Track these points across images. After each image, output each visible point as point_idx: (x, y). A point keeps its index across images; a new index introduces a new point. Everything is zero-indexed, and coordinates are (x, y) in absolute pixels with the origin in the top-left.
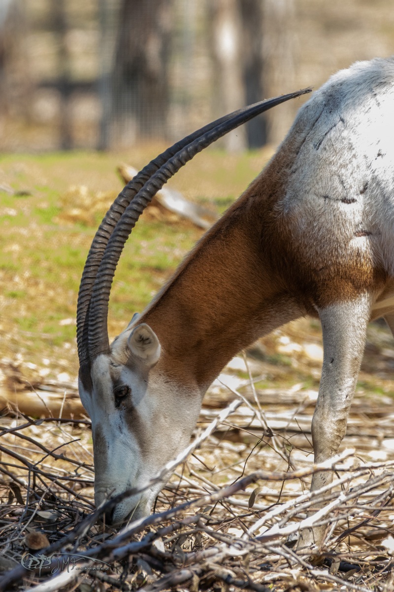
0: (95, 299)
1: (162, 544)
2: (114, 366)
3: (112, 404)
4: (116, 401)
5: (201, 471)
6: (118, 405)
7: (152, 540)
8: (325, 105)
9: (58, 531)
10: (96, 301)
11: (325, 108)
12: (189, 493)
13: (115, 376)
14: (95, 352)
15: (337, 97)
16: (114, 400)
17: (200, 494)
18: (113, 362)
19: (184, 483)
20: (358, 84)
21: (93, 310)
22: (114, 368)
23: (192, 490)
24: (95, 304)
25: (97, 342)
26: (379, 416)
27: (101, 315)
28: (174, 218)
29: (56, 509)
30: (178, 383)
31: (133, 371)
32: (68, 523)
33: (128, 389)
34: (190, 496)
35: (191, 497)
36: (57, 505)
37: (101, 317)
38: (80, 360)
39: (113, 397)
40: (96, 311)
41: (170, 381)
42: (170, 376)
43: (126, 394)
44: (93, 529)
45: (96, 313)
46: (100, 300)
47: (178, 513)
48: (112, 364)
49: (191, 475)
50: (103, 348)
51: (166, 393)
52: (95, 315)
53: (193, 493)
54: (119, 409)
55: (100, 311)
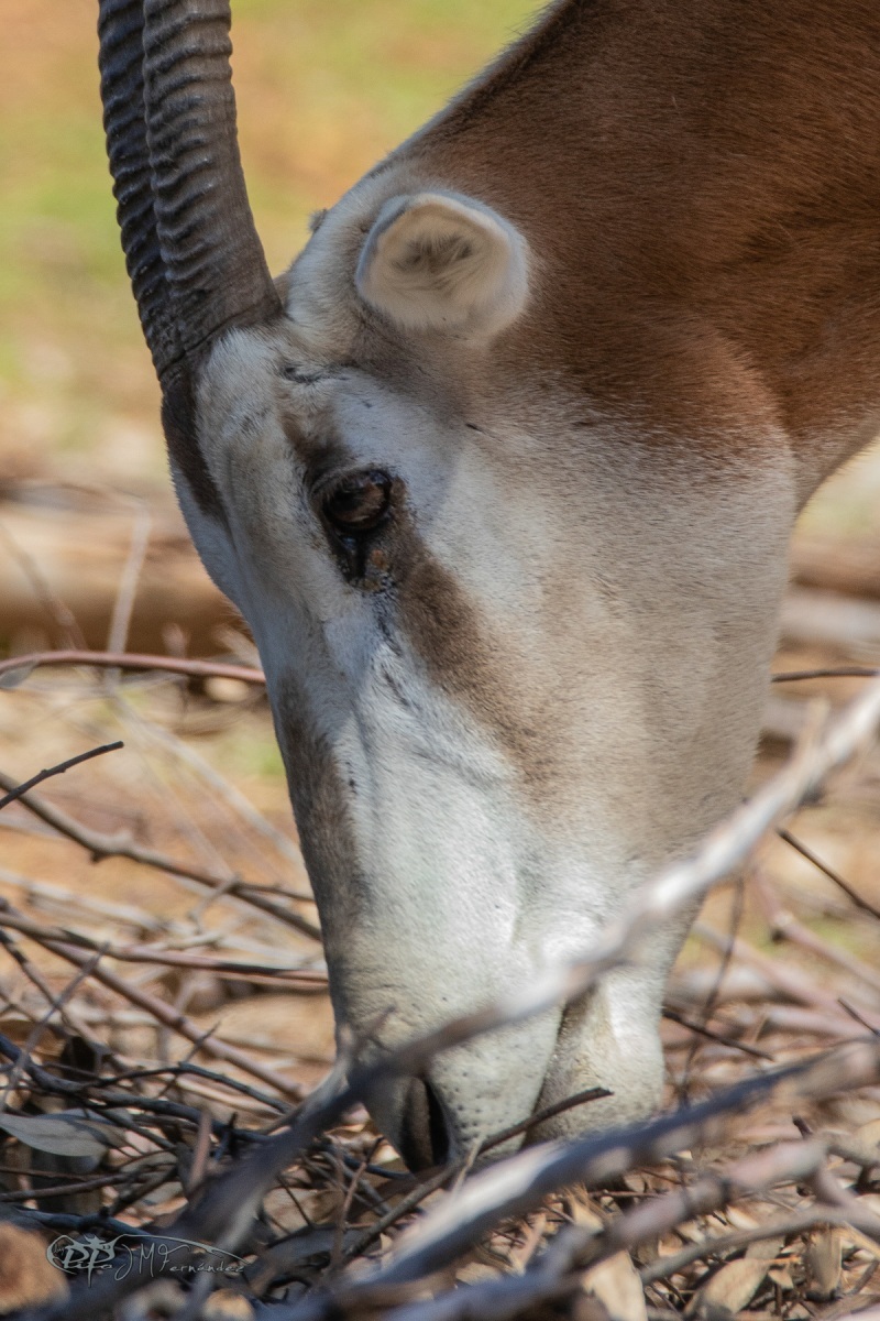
0: (157, 61)
1: (634, 1284)
2: (301, 379)
3: (318, 568)
4: (338, 551)
5: (830, 916)
6: (354, 570)
7: (581, 1264)
9: (104, 1213)
10: (165, 69)
12: (768, 1029)
13: (307, 426)
14: (200, 322)
16: (325, 543)
17: (821, 1035)
18: (297, 357)
19: (742, 978)
21: (159, 116)
22: (300, 390)
23: (783, 1015)
24: (164, 83)
25: (199, 274)
27: (200, 136)
29: (95, 1108)
30: (644, 429)
31: (400, 391)
32: (157, 1176)
33: (388, 485)
34: (775, 1042)
35: (782, 1050)
36: (105, 1084)
37: (199, 145)
38: (156, 361)
39: (315, 526)
40: (169, 118)
41: (602, 421)
42: (597, 395)
43: (385, 506)
44: (284, 1209)
45: (172, 128)
46: (181, 59)
47: (713, 1127)
48: (288, 371)
49: (779, 937)
50: (234, 300)
51: (584, 479)
52: (171, 139)
53: (792, 1031)
54: (365, 587)
55: (193, 115)
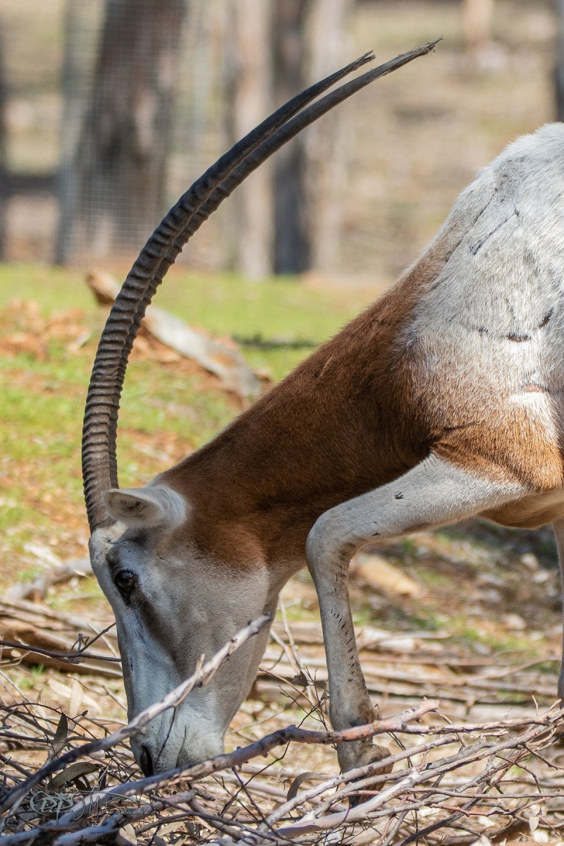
2: (112, 544)
3: (118, 601)
6: (128, 602)
7: (119, 824)
8: (496, 190)
11: (496, 194)
13: (111, 557)
15: (514, 178)
18: (112, 537)
20: (547, 161)
26: (469, 670)
28: (170, 356)
30: (215, 561)
42: (202, 550)
48: (109, 541)
54: (132, 607)
